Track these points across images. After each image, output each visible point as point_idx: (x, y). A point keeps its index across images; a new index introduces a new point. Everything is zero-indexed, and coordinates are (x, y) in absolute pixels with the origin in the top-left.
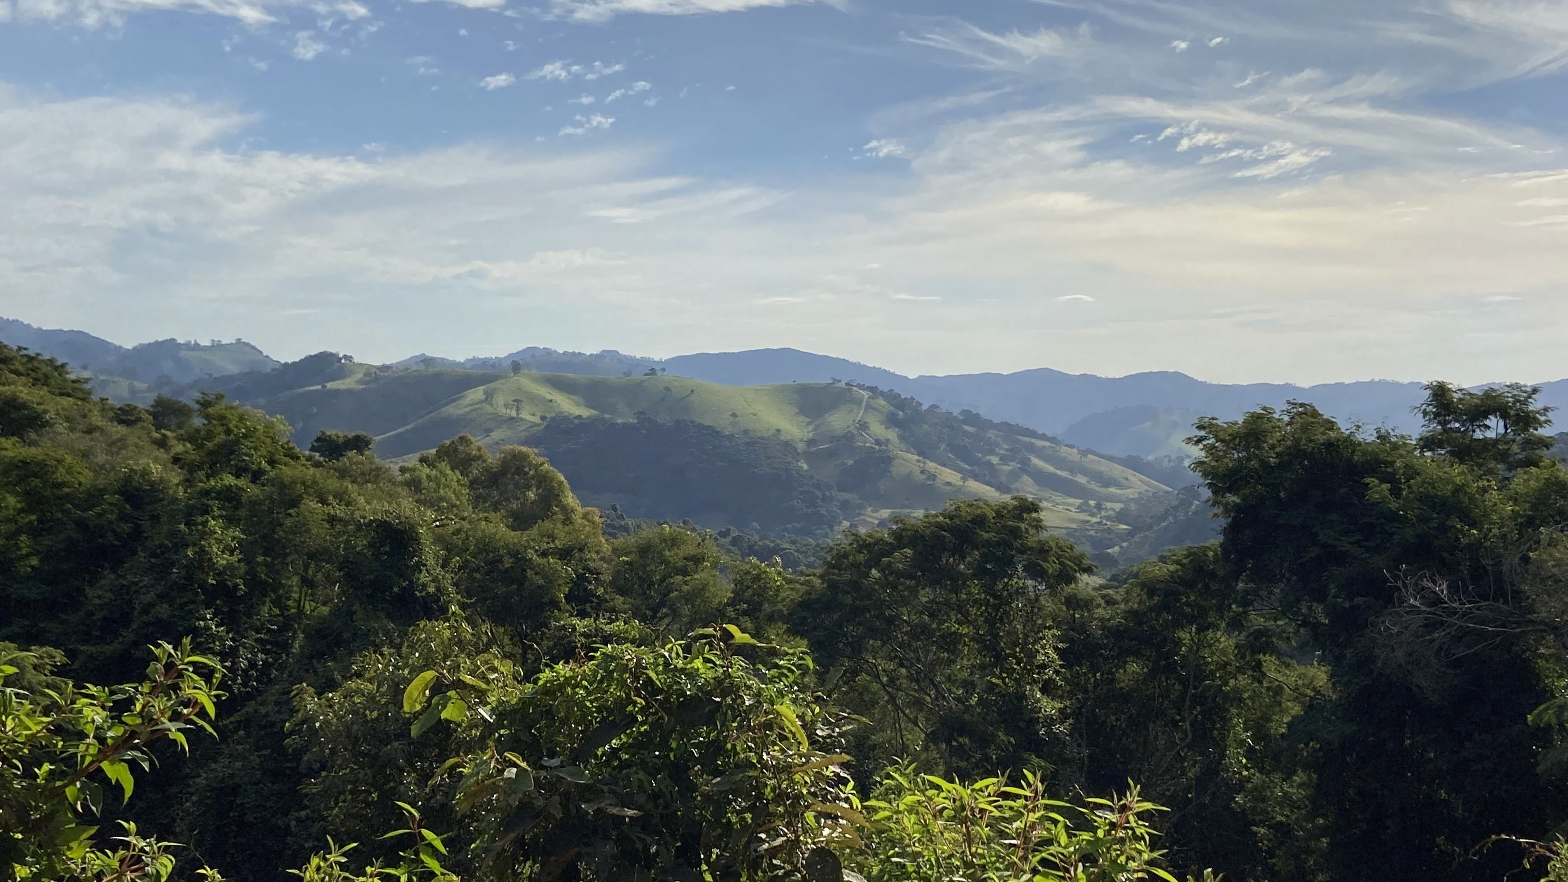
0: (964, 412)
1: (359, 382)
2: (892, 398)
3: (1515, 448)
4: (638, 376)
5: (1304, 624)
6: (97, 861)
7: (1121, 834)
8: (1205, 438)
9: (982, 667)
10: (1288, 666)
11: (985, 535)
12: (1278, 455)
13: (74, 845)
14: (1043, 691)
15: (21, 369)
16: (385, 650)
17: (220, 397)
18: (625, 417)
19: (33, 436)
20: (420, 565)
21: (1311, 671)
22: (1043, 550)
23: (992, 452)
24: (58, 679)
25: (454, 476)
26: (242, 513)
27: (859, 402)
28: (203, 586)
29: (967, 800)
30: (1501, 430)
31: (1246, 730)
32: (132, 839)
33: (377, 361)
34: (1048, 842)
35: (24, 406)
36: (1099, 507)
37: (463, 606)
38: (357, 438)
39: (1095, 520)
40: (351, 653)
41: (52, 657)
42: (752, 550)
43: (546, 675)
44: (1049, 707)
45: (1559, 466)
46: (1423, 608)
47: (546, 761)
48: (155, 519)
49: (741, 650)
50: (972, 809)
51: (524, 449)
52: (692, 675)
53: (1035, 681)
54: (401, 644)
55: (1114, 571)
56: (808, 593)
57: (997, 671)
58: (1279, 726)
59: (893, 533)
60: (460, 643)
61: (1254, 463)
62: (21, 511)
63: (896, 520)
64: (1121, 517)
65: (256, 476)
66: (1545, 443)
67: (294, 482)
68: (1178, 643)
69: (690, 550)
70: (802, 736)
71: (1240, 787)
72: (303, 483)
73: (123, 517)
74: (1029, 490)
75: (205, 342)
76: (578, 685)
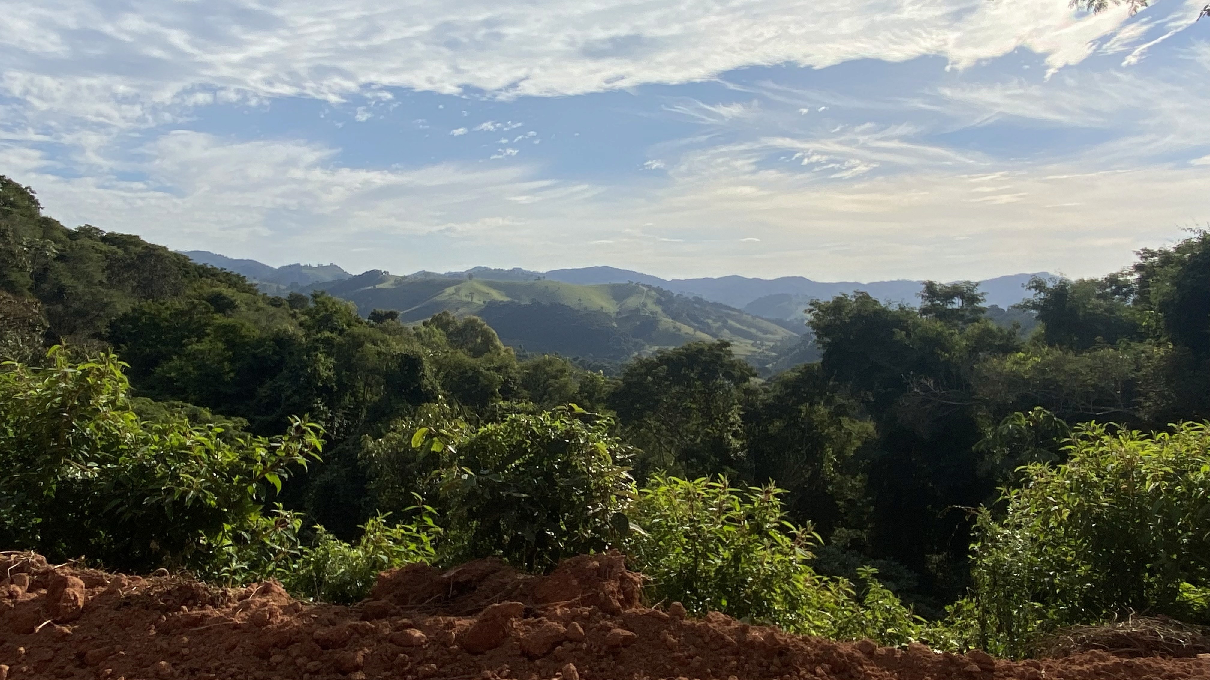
0: (694, 298)
1: (392, 285)
2: (659, 290)
3: (967, 313)
4: (531, 281)
5: (863, 402)
6: (263, 522)
7: (766, 504)
8: (812, 310)
9: (703, 424)
10: (854, 422)
11: (704, 358)
12: (850, 318)
13: (252, 514)
14: (733, 436)
15: (223, 279)
16: (407, 418)
17: (323, 293)
18: (526, 301)
19: (230, 313)
20: (423, 376)
21: (866, 424)
22: (733, 365)
23: (708, 318)
24: (245, 433)
25: (438, 332)
26: (334, 350)
27: (642, 292)
28: (317, 388)
29: (691, 489)
30: (960, 304)
31: (833, 454)
32: (281, 511)
33: (401, 274)
34: (730, 509)
35: (225, 298)
36: (762, 344)
37: (445, 396)
38: (391, 313)
39: (760, 351)
40: (390, 420)
41: (242, 422)
42: (589, 367)
43: (482, 429)
44: (736, 444)
45: (990, 322)
46: (921, 393)
47: (482, 471)
48: (291, 354)
49: (580, 416)
50: (694, 494)
51: (475, 317)
52: (554, 429)
53: (729, 431)
54: (415, 415)
55: (770, 376)
56: (616, 388)
57: (710, 426)
58: (850, 452)
59: (658, 358)
60: (444, 414)
61: (838, 322)
62: (224, 350)
63: (658, 351)
64: (773, 349)
65: (341, 332)
66: (982, 310)
67: (359, 335)
68: (800, 411)
69: (558, 366)
70: (609, 458)
71: (830, 483)
72: (364, 335)
73: (275, 353)
74: (726, 335)
75: (315, 265)
76: (499, 434)
